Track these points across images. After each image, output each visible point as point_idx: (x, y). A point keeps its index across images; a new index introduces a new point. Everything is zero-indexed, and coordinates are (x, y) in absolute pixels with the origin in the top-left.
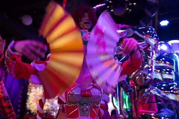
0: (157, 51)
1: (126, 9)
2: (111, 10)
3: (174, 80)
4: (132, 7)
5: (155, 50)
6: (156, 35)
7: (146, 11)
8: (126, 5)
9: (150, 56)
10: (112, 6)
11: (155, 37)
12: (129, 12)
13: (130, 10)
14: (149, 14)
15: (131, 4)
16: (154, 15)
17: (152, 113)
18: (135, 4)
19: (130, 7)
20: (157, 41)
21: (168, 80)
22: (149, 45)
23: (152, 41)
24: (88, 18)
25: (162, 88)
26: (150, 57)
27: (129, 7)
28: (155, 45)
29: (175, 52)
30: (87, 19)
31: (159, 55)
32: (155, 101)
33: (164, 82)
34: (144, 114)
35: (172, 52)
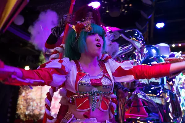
0: (143, 54)
1: (122, 10)
2: (106, 11)
3: (160, 83)
4: (128, 8)
5: (141, 53)
6: (143, 39)
7: (142, 12)
8: (122, 6)
9: (136, 59)
10: (107, 7)
11: (141, 41)
12: (125, 14)
13: (126, 12)
14: (145, 15)
15: (126, 5)
16: (150, 17)
17: (139, 117)
18: (130, 5)
19: (126, 9)
20: (143, 45)
21: (155, 83)
22: (135, 48)
23: (138, 45)
24: (92, 17)
25: (150, 92)
26: (136, 61)
27: (124, 8)
28: (141, 48)
29: (162, 55)
30: (90, 18)
31: (145, 58)
32: (142, 105)
33: (153, 86)
34: (130, 118)
35: (158, 55)
